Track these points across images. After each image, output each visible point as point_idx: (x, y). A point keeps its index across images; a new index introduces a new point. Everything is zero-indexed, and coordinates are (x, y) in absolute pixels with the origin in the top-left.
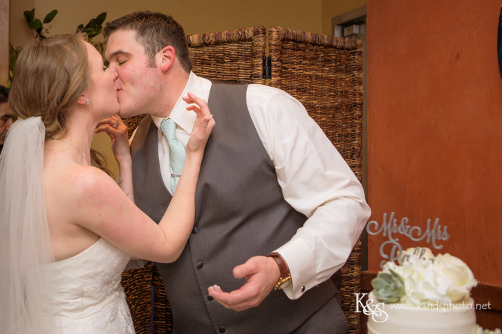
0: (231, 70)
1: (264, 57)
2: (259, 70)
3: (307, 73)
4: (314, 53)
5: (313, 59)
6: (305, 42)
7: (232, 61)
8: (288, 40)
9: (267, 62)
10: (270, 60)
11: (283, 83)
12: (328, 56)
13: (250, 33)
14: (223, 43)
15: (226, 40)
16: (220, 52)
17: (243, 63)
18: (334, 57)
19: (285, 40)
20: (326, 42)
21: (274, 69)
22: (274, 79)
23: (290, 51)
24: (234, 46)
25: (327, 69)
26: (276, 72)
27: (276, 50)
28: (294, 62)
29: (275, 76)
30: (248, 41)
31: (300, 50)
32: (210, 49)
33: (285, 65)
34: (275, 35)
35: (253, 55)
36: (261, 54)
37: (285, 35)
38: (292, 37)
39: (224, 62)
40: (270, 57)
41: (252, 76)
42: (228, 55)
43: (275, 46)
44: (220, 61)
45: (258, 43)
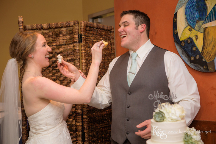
0: (63, 40)
1: (78, 34)
2: (77, 40)
3: (95, 41)
4: (97, 32)
5: (97, 34)
6: (94, 27)
7: (63, 36)
8: (88, 27)
9: (80, 36)
10: (81, 35)
11: (86, 45)
12: (102, 33)
13: (72, 24)
14: (59, 28)
15: (60, 27)
16: (57, 32)
17: (69, 37)
18: (104, 34)
19: (86, 26)
20: (101, 27)
21: (83, 39)
22: (83, 43)
23: (88, 31)
24: (64, 29)
25: (102, 39)
26: (84, 40)
27: (84, 31)
28: (90, 36)
29: (84, 42)
30: (71, 27)
31: (92, 31)
32: (53, 30)
33: (87, 37)
34: (83, 25)
35: (73, 33)
36: (77, 33)
37: (87, 24)
38: (89, 25)
39: (60, 36)
40: (81, 34)
41: (73, 42)
42: (62, 33)
43: (83, 29)
44: (58, 36)
45: (76, 28)
